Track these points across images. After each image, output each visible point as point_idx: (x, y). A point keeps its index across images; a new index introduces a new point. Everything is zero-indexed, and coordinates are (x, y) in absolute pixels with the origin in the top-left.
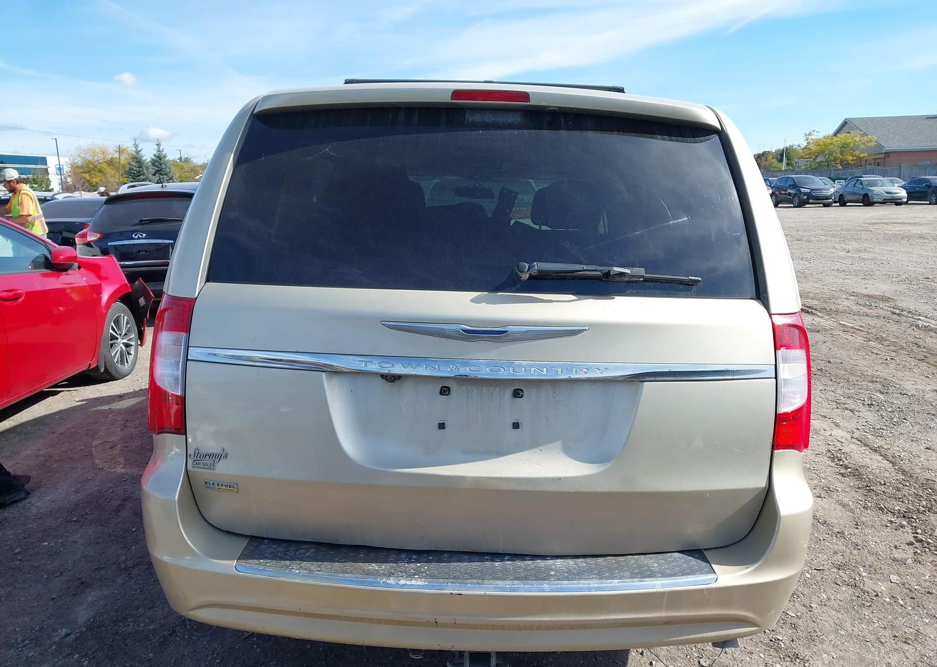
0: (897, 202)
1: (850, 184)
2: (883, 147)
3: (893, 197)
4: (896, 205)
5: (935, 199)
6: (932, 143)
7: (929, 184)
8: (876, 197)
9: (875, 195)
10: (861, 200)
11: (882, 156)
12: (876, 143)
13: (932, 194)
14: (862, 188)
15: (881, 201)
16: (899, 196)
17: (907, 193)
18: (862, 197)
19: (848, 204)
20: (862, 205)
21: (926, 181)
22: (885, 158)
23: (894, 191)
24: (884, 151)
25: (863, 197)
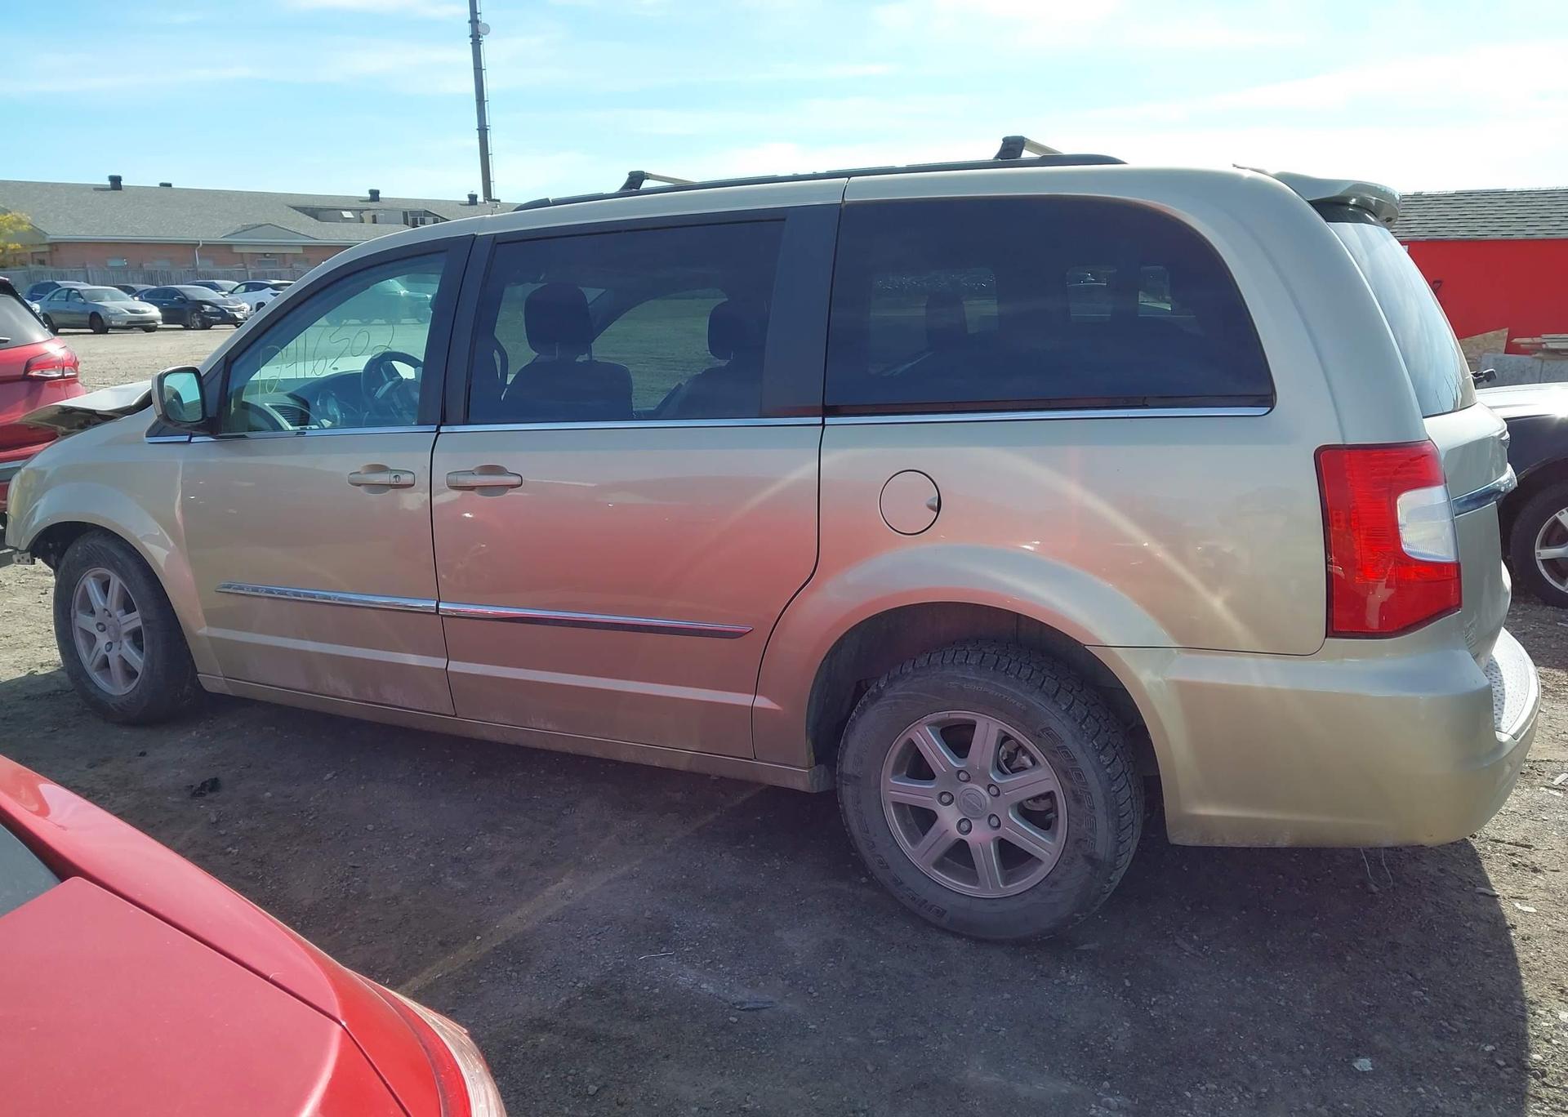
0: (147, 327)
1: (55, 296)
2: (45, 233)
3: (142, 317)
4: (147, 332)
5: (199, 321)
6: (122, 231)
7: (183, 297)
8: (113, 317)
9: (112, 314)
10: (87, 324)
11: (46, 249)
12: (31, 227)
13: (193, 313)
14: (84, 304)
15: (124, 324)
16: (151, 317)
17: (160, 311)
18: (88, 318)
19: (60, 331)
20: (92, 331)
21: (176, 292)
22: (50, 252)
23: (140, 309)
24: (48, 241)
25: (90, 320)
